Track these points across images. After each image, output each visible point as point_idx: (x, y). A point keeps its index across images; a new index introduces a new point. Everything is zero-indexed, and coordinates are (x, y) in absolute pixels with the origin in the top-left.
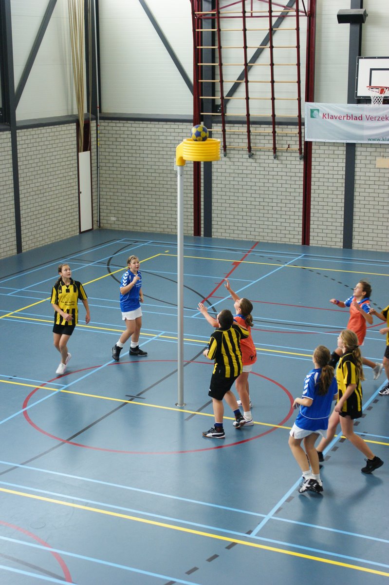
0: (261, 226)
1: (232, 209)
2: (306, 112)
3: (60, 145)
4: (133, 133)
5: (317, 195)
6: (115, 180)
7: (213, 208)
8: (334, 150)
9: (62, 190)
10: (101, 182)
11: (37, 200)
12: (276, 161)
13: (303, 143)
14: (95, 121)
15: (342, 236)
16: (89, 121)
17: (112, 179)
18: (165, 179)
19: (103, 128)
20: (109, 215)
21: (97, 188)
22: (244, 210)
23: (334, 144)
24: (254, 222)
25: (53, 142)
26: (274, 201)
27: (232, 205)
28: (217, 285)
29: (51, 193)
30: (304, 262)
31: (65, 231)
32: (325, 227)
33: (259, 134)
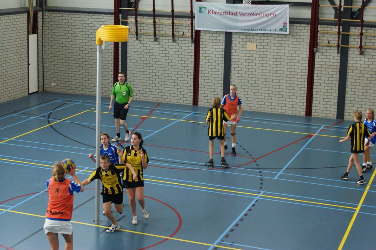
0: (163, 91)
1: (142, 78)
2: (196, 9)
3: (15, 29)
4: (70, 21)
5: (204, 69)
6: (56, 55)
7: (128, 77)
8: (216, 37)
9: (16, 62)
10: (45, 57)
12: (174, 44)
13: (194, 31)
14: (41, 12)
16: (37, 12)
17: (53, 55)
19: (47, 17)
20: (50, 81)
21: (42, 61)
23: (216, 32)
24: (157, 88)
25: (10, 27)
26: (173, 73)
27: (141, 76)
29: (7, 64)
30: (194, 118)
31: (17, 93)
32: (209, 93)
33: (162, 24)
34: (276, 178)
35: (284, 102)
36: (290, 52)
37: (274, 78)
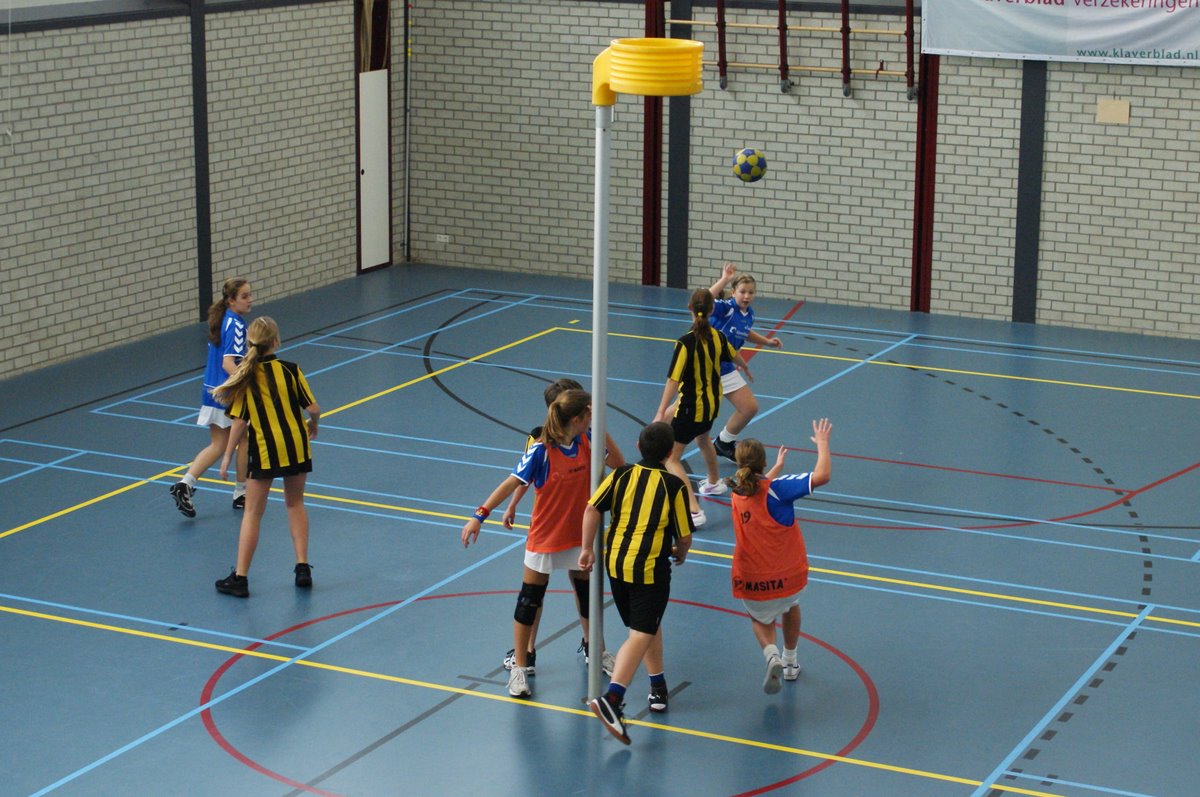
0: (811, 264)
1: (740, 219)
3: (313, 52)
4: (497, 26)
5: (949, 189)
6: (449, 142)
7: (692, 215)
8: (993, 78)
9: (316, 166)
10: (414, 147)
11: (254, 189)
12: (849, 103)
13: (916, 58)
15: (1010, 292)
17: (441, 141)
18: (573, 142)
19: (421, 12)
20: (431, 229)
21: (405, 161)
22: (769, 222)
23: (993, 63)
24: (791, 252)
25: (295, 45)
26: (844, 200)
27: (738, 210)
29: (289, 172)
30: (915, 355)
31: (322, 267)
33: (808, 34)
34: (1196, 558)
37: (1191, 218)
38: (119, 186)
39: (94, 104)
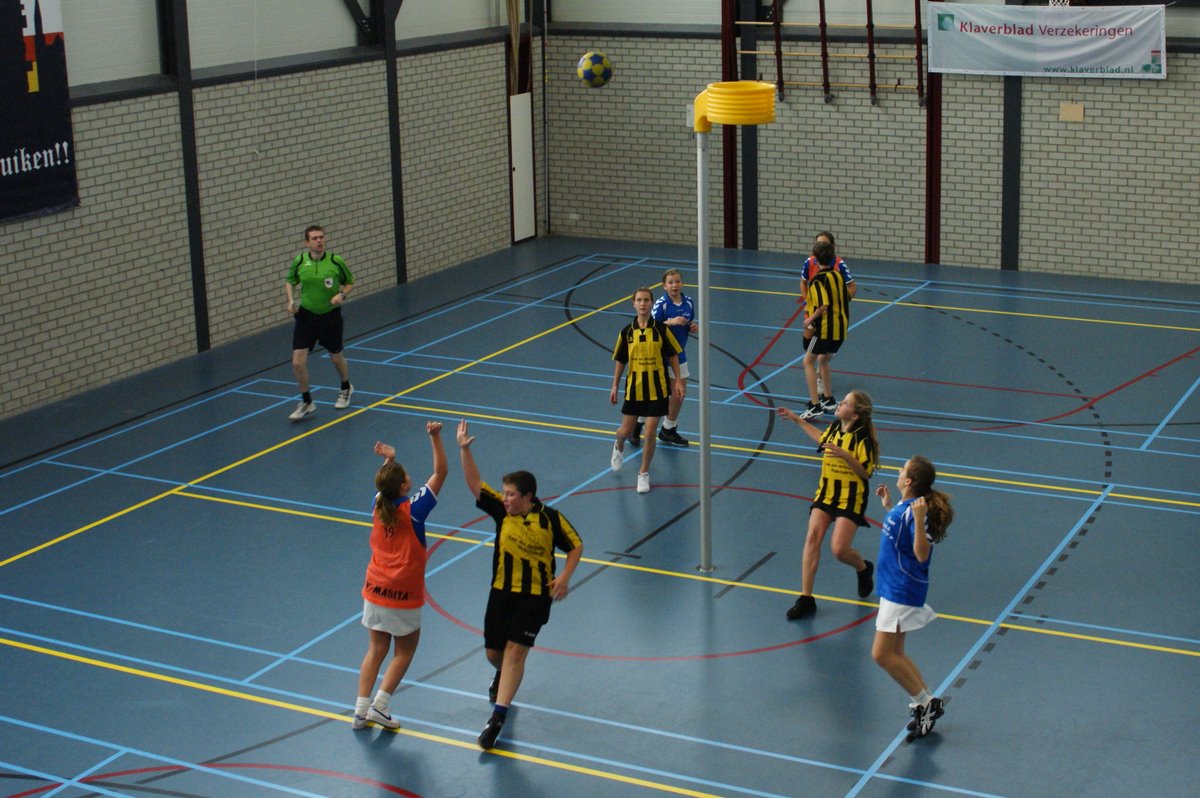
0: (850, 230)
1: (796, 198)
2: (929, 20)
3: (476, 82)
5: (952, 172)
6: (577, 145)
7: (760, 195)
8: (982, 89)
9: (479, 167)
10: (551, 149)
11: (434, 186)
12: (875, 110)
13: (925, 75)
14: (540, 38)
15: (999, 247)
16: (529, 39)
17: (571, 144)
18: (670, 143)
19: (554, 50)
20: (567, 209)
21: (545, 160)
22: (818, 199)
23: (982, 78)
25: (463, 77)
26: (874, 182)
27: (794, 191)
28: (768, 342)
29: (459, 172)
30: (929, 297)
31: (486, 241)
32: (968, 230)
33: (843, 60)
34: (1143, 448)
35: (1155, 251)
36: (1169, 124)
37: (1132, 190)
38: (336, 188)
39: (317, 128)
